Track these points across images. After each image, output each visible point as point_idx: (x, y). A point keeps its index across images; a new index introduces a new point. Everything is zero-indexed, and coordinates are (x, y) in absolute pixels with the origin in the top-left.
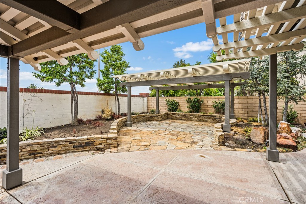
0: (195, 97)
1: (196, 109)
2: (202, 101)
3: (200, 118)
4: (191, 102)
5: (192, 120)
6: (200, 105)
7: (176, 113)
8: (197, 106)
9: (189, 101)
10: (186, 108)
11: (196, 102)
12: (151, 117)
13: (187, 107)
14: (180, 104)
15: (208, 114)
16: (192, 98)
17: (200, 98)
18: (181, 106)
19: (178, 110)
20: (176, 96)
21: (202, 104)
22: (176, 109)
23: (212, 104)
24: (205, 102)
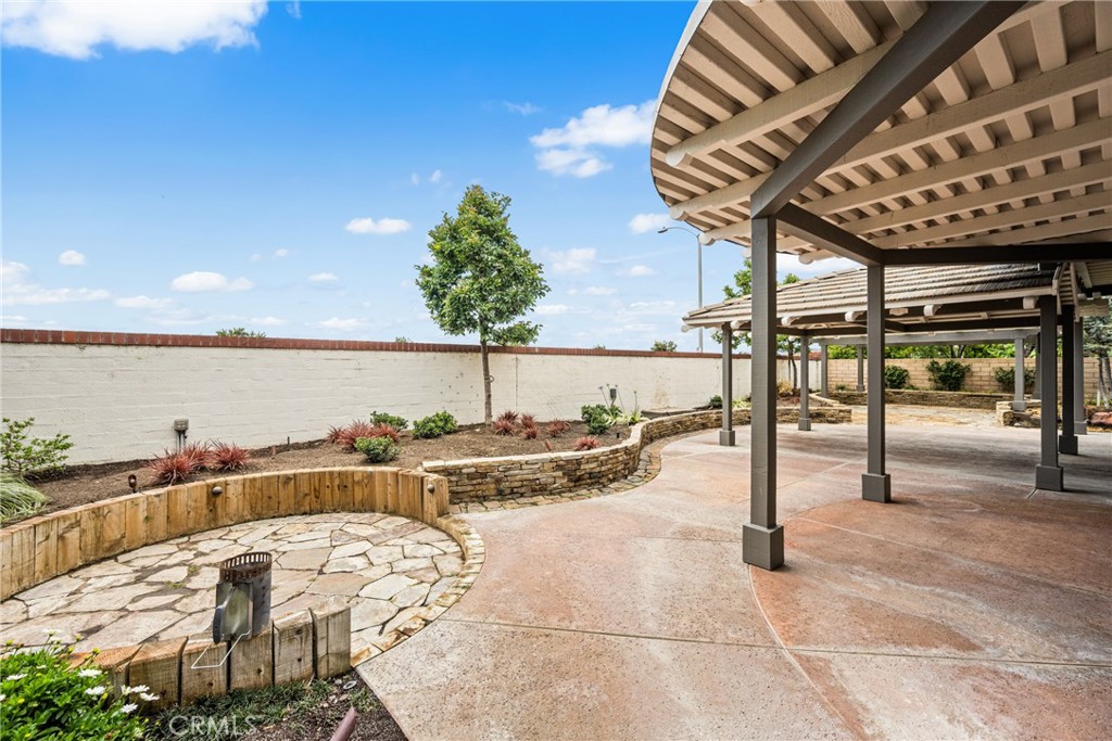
0: (949, 360)
1: (950, 384)
2: (968, 368)
3: (964, 401)
4: (939, 369)
5: (942, 405)
6: (963, 376)
7: (902, 390)
8: (954, 378)
9: (933, 368)
10: (927, 382)
11: (952, 370)
12: (849, 396)
13: (930, 380)
14: (911, 373)
15: (983, 393)
16: (942, 362)
17: (963, 362)
18: (912, 377)
19: (906, 386)
20: (895, 357)
21: (967, 374)
22: (899, 383)
23: (993, 374)
24: (973, 369)
